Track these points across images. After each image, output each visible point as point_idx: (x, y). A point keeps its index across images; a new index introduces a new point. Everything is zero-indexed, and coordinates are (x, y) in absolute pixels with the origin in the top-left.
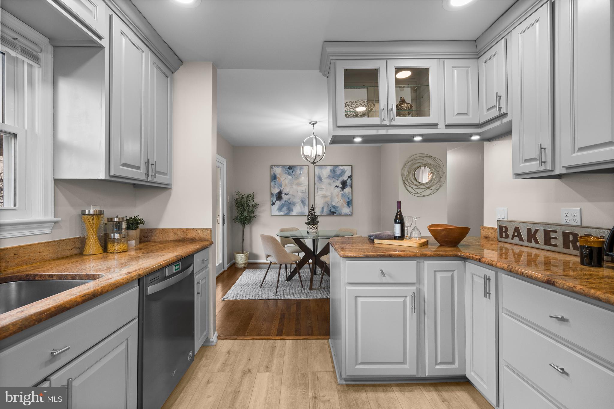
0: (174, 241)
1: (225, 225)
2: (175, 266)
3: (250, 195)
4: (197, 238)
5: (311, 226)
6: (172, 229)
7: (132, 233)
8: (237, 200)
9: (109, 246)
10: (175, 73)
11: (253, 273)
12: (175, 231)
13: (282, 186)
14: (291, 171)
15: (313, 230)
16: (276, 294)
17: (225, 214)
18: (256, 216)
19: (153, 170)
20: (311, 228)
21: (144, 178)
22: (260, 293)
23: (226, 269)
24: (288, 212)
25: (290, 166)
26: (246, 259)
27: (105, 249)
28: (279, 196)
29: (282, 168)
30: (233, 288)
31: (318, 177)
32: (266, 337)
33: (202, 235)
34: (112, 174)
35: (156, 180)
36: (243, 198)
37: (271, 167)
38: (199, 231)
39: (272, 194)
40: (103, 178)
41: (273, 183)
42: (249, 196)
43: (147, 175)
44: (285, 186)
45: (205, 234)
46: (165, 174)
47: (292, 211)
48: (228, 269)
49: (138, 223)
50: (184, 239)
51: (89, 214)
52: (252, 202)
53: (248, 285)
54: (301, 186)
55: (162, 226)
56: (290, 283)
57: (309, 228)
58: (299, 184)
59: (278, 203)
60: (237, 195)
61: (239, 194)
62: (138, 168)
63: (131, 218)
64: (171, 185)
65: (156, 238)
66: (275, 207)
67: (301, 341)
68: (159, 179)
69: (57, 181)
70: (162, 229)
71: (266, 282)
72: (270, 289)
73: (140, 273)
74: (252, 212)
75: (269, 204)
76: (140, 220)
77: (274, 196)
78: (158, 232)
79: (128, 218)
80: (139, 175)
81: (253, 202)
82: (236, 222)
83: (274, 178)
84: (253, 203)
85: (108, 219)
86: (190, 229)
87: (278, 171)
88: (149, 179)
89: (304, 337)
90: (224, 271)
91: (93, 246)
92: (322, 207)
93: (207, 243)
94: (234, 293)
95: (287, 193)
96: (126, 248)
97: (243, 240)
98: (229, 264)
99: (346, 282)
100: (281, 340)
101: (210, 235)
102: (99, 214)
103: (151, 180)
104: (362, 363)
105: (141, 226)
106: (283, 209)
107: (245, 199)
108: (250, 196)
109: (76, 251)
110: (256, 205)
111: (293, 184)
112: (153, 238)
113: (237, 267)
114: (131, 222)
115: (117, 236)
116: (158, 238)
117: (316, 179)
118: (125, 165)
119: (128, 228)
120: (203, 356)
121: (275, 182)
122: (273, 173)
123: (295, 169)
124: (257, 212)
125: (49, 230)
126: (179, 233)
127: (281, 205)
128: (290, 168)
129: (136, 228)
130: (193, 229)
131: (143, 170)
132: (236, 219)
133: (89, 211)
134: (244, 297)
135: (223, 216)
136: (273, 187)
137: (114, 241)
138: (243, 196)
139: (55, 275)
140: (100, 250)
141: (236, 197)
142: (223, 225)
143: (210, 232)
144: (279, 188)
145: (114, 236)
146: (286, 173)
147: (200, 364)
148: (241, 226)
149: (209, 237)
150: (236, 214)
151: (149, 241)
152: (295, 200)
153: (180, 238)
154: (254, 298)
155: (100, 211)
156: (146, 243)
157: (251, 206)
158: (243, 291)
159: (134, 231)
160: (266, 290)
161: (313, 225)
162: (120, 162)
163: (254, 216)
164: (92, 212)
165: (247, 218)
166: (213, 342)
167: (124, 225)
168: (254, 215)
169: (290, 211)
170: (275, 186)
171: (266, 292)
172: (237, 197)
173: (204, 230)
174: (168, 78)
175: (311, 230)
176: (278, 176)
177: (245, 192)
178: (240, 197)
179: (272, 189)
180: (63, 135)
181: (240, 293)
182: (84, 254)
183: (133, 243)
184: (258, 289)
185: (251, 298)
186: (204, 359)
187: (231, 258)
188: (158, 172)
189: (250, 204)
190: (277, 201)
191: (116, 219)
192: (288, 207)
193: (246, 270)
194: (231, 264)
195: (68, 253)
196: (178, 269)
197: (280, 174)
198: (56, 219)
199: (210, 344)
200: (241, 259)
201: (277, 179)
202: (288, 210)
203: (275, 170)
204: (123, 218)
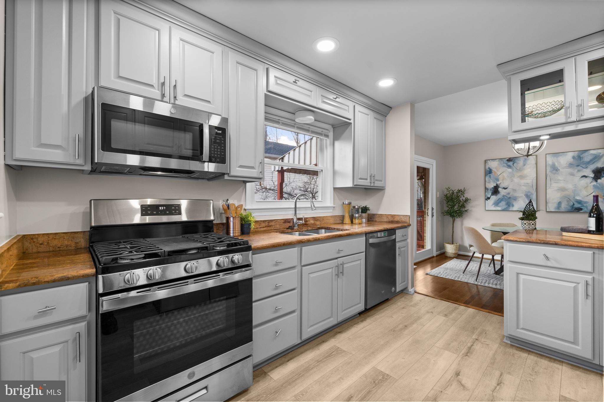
0: (386, 222)
1: (435, 217)
2: (384, 233)
3: (461, 190)
4: (400, 221)
5: (525, 222)
6: (385, 214)
7: (364, 215)
8: (447, 195)
9: (354, 220)
10: (387, 116)
11: (461, 262)
12: (387, 216)
13: (499, 180)
14: (511, 163)
15: (528, 226)
16: (476, 280)
17: (435, 207)
18: (467, 210)
19: (374, 179)
20: (525, 224)
21: (369, 184)
22: (461, 277)
23: (435, 255)
24: (507, 207)
25: (510, 158)
26: (456, 250)
27: (352, 222)
28: (495, 191)
29: (499, 161)
30: (437, 269)
31: (551, 167)
32: (452, 302)
33: (403, 219)
34: (355, 184)
35: (375, 185)
36: (453, 193)
37: (486, 161)
38: (402, 217)
39: (486, 189)
40: (351, 186)
41: (487, 178)
42: (459, 191)
43: (371, 182)
44: (503, 180)
45: (405, 219)
46: (381, 181)
47: (513, 206)
48: (437, 256)
49: (367, 210)
50: (393, 222)
51: (346, 204)
52: (462, 197)
53: (452, 269)
54: (526, 179)
55: (380, 213)
56: (498, 276)
57: (522, 224)
58: (522, 177)
59: (494, 198)
60: (447, 191)
61: (450, 189)
62: (366, 179)
63: (363, 207)
64: (385, 187)
65: (376, 219)
66: (490, 202)
67: (484, 312)
68: (378, 184)
69: (334, 188)
70: (380, 214)
71: (471, 271)
72: (473, 276)
73: (366, 231)
74: (463, 206)
75: (483, 198)
76: (368, 208)
77: (489, 191)
78: (377, 216)
79: (362, 207)
80: (366, 183)
81: (464, 197)
82: (445, 215)
83: (489, 172)
84: (464, 199)
85: (353, 206)
86: (396, 215)
87: (493, 165)
88: (372, 185)
89: (488, 311)
90: (433, 257)
91: (347, 220)
92: (558, 202)
93: (406, 224)
94: (437, 271)
95: (505, 187)
96: (361, 222)
97: (453, 232)
98: (439, 252)
99: (508, 260)
100: (465, 307)
101: (408, 219)
102: (350, 204)
103: (373, 185)
104: (523, 329)
105: (368, 212)
106: (500, 204)
107: (455, 194)
108: (461, 192)
109: (341, 222)
110: (467, 200)
111: (514, 177)
112: (375, 219)
113: (446, 255)
114: (364, 209)
115: (357, 215)
116: (377, 219)
117: (549, 169)
118: (360, 179)
119: (362, 212)
120: (403, 297)
121: (490, 176)
122: (487, 167)
123: (516, 161)
124: (468, 207)
125: (332, 211)
126: (389, 217)
127: (497, 199)
128: (509, 160)
129: (365, 213)
130: (398, 215)
131: (369, 181)
132: (445, 212)
133: (346, 202)
134: (445, 276)
135: (433, 209)
136: (488, 181)
137: (355, 218)
138: (453, 191)
139: (336, 228)
140: (350, 222)
141: (446, 192)
142: (432, 217)
143: (408, 218)
144: (495, 182)
145: (356, 215)
146: (504, 166)
147: (401, 299)
148: (451, 219)
149: (408, 221)
150: (446, 209)
151: (373, 221)
152: (516, 195)
153: (390, 221)
154: (453, 279)
155: (350, 202)
156: (371, 222)
157: (462, 200)
158: (445, 272)
159: (365, 214)
160: (468, 276)
161: (527, 221)
162: (358, 178)
163: (466, 211)
164: (347, 203)
165: (457, 212)
166: (411, 292)
167: (360, 211)
168: (466, 209)
169: (509, 206)
170: (490, 181)
171: (467, 278)
172: (448, 193)
173: (405, 216)
174: (383, 122)
175: (526, 225)
176: (494, 170)
177: (455, 188)
178: (451, 192)
179: (487, 184)
180: (336, 168)
181: (442, 273)
182: (344, 223)
183: (364, 220)
184: (461, 274)
185: (450, 278)
186: (403, 298)
187: (441, 246)
188: (377, 180)
189: (461, 199)
190: (493, 196)
191: (356, 207)
192: (506, 202)
193: (455, 259)
194: (441, 252)
195: (338, 222)
196: (385, 235)
197: (496, 168)
198: (335, 206)
199: (409, 293)
200: (450, 249)
201: (493, 173)
202: (506, 205)
203: (490, 164)
204: (360, 206)
